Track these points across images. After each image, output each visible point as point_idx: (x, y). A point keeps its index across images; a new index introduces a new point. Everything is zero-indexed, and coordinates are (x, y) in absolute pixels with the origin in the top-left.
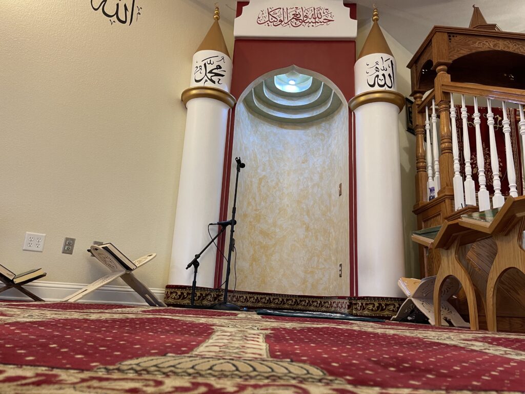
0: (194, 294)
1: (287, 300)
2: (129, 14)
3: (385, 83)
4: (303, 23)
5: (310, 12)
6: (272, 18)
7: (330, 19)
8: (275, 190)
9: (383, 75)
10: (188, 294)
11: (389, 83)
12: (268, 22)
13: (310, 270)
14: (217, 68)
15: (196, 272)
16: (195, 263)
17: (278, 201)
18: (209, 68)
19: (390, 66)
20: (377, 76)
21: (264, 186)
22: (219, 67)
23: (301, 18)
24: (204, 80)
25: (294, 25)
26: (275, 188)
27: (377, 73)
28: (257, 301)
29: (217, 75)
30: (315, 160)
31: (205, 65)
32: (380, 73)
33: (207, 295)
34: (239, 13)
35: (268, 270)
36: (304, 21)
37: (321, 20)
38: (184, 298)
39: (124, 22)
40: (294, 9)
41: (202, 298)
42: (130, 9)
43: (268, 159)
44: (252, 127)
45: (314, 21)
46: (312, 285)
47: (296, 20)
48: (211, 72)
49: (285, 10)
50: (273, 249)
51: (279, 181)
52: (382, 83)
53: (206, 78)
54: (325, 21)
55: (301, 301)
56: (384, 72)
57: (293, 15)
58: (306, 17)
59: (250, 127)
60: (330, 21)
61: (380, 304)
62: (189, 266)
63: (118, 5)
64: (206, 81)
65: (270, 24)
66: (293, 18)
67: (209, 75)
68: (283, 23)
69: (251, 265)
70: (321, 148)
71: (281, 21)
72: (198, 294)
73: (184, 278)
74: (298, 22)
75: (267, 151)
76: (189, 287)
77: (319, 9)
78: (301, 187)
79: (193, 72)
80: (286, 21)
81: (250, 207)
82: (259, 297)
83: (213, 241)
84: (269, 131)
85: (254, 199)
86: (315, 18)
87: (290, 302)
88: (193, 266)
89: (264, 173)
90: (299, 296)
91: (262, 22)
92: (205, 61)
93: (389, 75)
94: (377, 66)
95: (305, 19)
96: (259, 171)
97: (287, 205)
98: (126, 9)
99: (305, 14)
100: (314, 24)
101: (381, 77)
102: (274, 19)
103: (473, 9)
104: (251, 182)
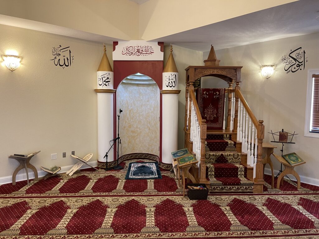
0: (107, 165)
1: (143, 155)
2: (69, 61)
3: (172, 85)
4: (141, 54)
5: (144, 48)
6: (128, 51)
7: (152, 52)
8: (136, 114)
9: (172, 82)
10: (105, 165)
11: (174, 85)
12: (127, 53)
13: (150, 145)
14: (107, 79)
15: (107, 158)
16: (107, 156)
17: (138, 118)
18: (104, 79)
19: (175, 77)
20: (169, 82)
21: (131, 113)
22: (108, 78)
23: (140, 51)
24: (102, 85)
25: (137, 55)
26: (136, 113)
27: (169, 81)
28: (131, 156)
29: (107, 82)
30: (152, 101)
31: (102, 78)
32: (170, 81)
33: (111, 164)
34: (114, 49)
35: (135, 145)
36: (141, 53)
37: (149, 52)
38: (104, 166)
39: (68, 66)
40: (137, 47)
41: (110, 165)
42: (69, 59)
43: (133, 101)
44: (125, 90)
45: (146, 53)
46: (151, 150)
47: (138, 52)
48: (105, 81)
49: (133, 47)
50: (136, 137)
51: (138, 110)
52: (171, 85)
53: (103, 84)
54: (150, 53)
55: (147, 155)
56: (172, 81)
57: (137, 50)
58: (142, 51)
59: (124, 91)
60: (152, 53)
61: (167, 166)
62: (104, 157)
63: (64, 59)
64: (103, 85)
65: (127, 54)
66: (137, 52)
67: (104, 83)
68: (133, 54)
69: (128, 144)
70: (154, 96)
71: (132, 53)
72: (109, 164)
73: (103, 160)
74: (139, 54)
75: (132, 98)
76: (105, 162)
77: (148, 47)
78: (147, 112)
79: (98, 81)
80: (134, 53)
81: (126, 123)
82: (132, 155)
83: (112, 147)
84: (132, 89)
85: (128, 119)
86: (146, 52)
87: (144, 156)
88: (106, 157)
89: (131, 108)
90: (147, 154)
91: (124, 53)
92: (102, 76)
93: (174, 82)
94: (169, 78)
95: (142, 52)
96: (129, 107)
97: (142, 119)
98: (68, 59)
99: (142, 49)
100: (146, 54)
101: (171, 83)
102: (129, 52)
103: (211, 47)
104: (126, 113)
